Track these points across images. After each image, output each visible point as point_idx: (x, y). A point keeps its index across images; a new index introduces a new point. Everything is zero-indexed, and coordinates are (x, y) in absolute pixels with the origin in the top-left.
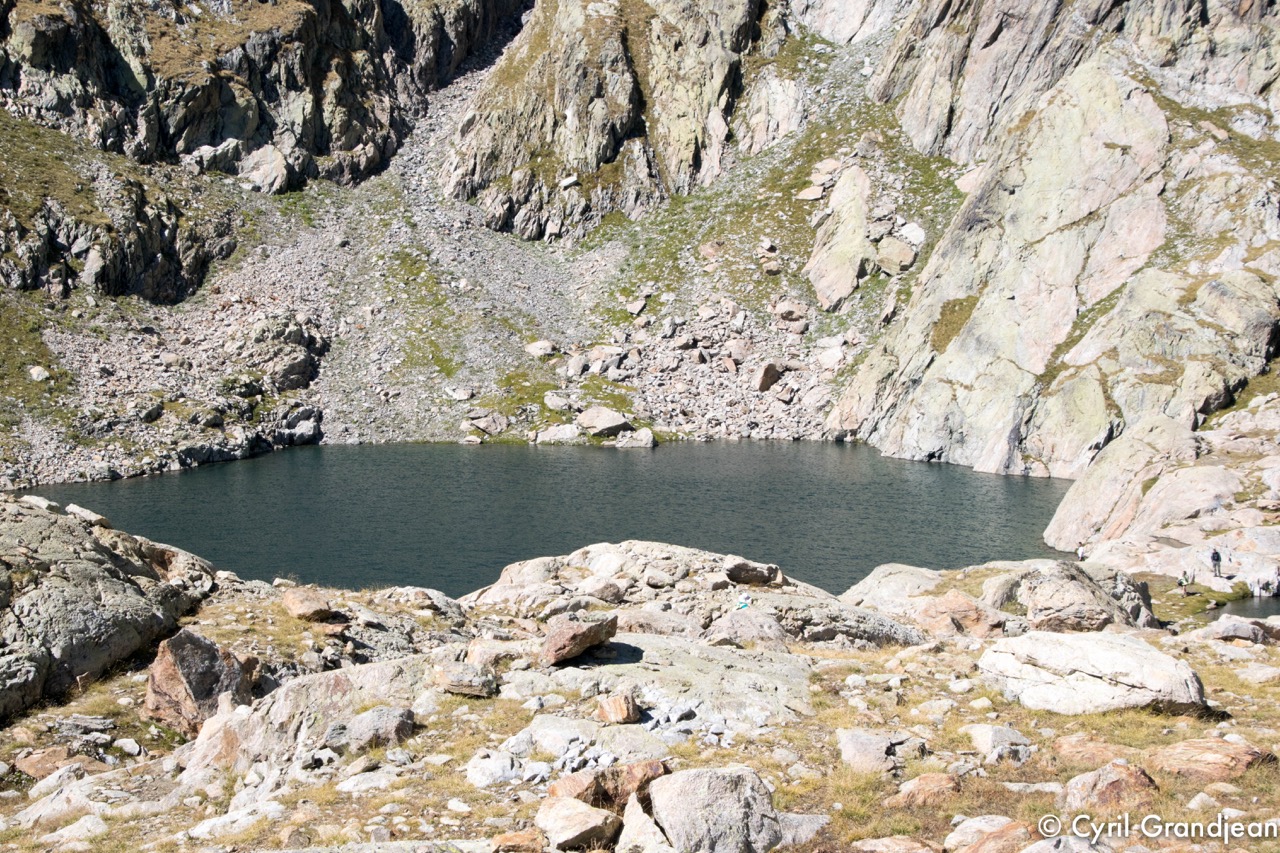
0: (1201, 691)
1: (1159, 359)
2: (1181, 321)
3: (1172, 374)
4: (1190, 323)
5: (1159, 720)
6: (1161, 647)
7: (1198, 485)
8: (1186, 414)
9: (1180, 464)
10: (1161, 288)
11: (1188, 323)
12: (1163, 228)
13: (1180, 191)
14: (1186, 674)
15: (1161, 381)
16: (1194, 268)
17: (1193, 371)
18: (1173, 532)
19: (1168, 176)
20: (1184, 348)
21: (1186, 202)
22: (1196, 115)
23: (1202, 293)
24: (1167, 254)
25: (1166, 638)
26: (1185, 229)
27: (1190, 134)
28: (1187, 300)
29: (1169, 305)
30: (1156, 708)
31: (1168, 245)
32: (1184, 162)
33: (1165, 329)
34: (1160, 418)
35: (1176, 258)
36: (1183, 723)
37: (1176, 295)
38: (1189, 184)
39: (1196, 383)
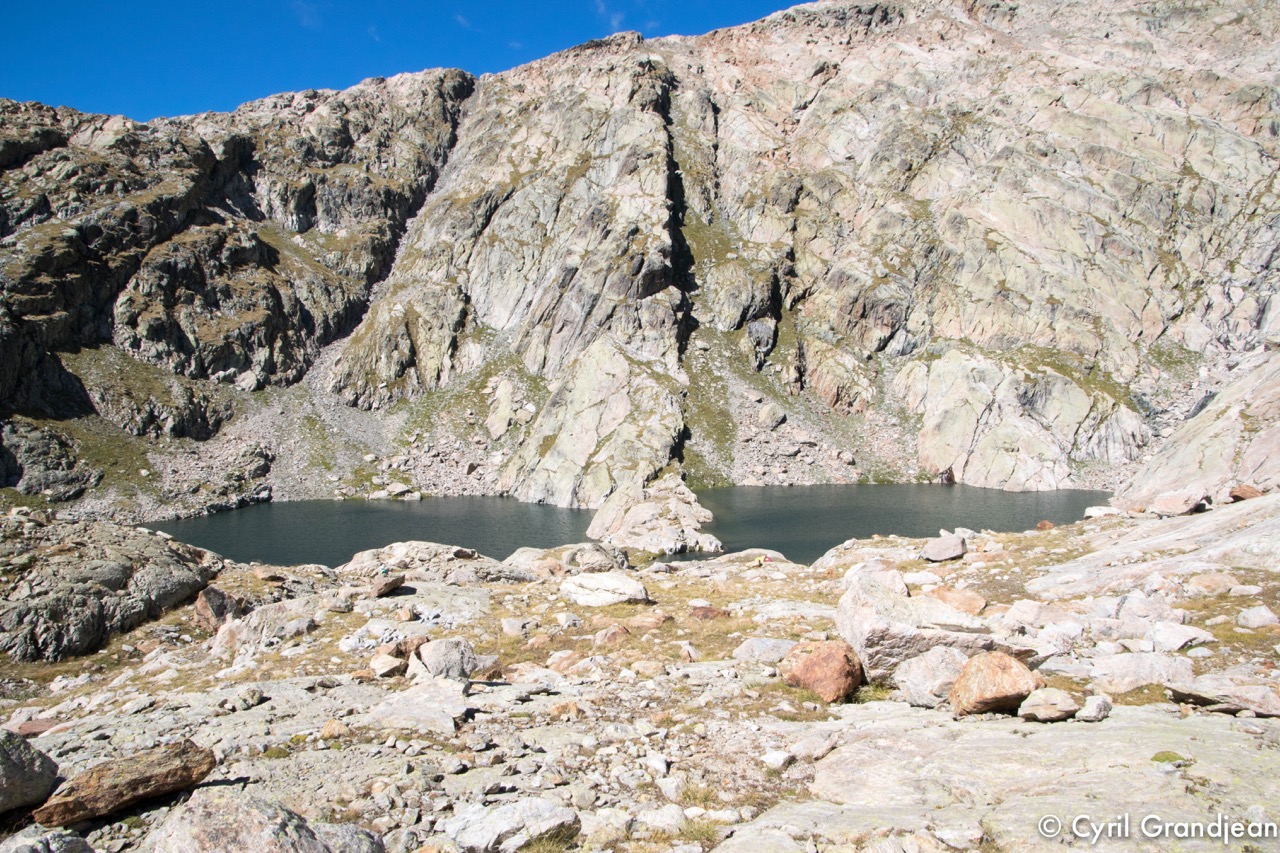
0: (646, 594)
1: (629, 460)
2: (638, 444)
3: (634, 466)
4: (641, 445)
5: (631, 607)
6: (629, 576)
7: (645, 511)
8: (640, 482)
9: (639, 502)
10: (629, 431)
11: (640, 445)
12: (629, 407)
13: (635, 393)
14: (640, 586)
15: (631, 468)
16: (641, 423)
17: (643, 464)
18: (636, 530)
19: (630, 386)
20: (639, 455)
21: (637, 397)
22: (640, 363)
23: (645, 433)
24: (631, 417)
25: (634, 573)
26: (637, 408)
27: (638, 371)
28: (639, 436)
29: (633, 438)
30: (630, 602)
31: (632, 414)
32: (636, 381)
33: (632, 448)
34: (630, 484)
35: (634, 419)
36: (640, 607)
37: (635, 434)
38: (638, 390)
39: (645, 469)
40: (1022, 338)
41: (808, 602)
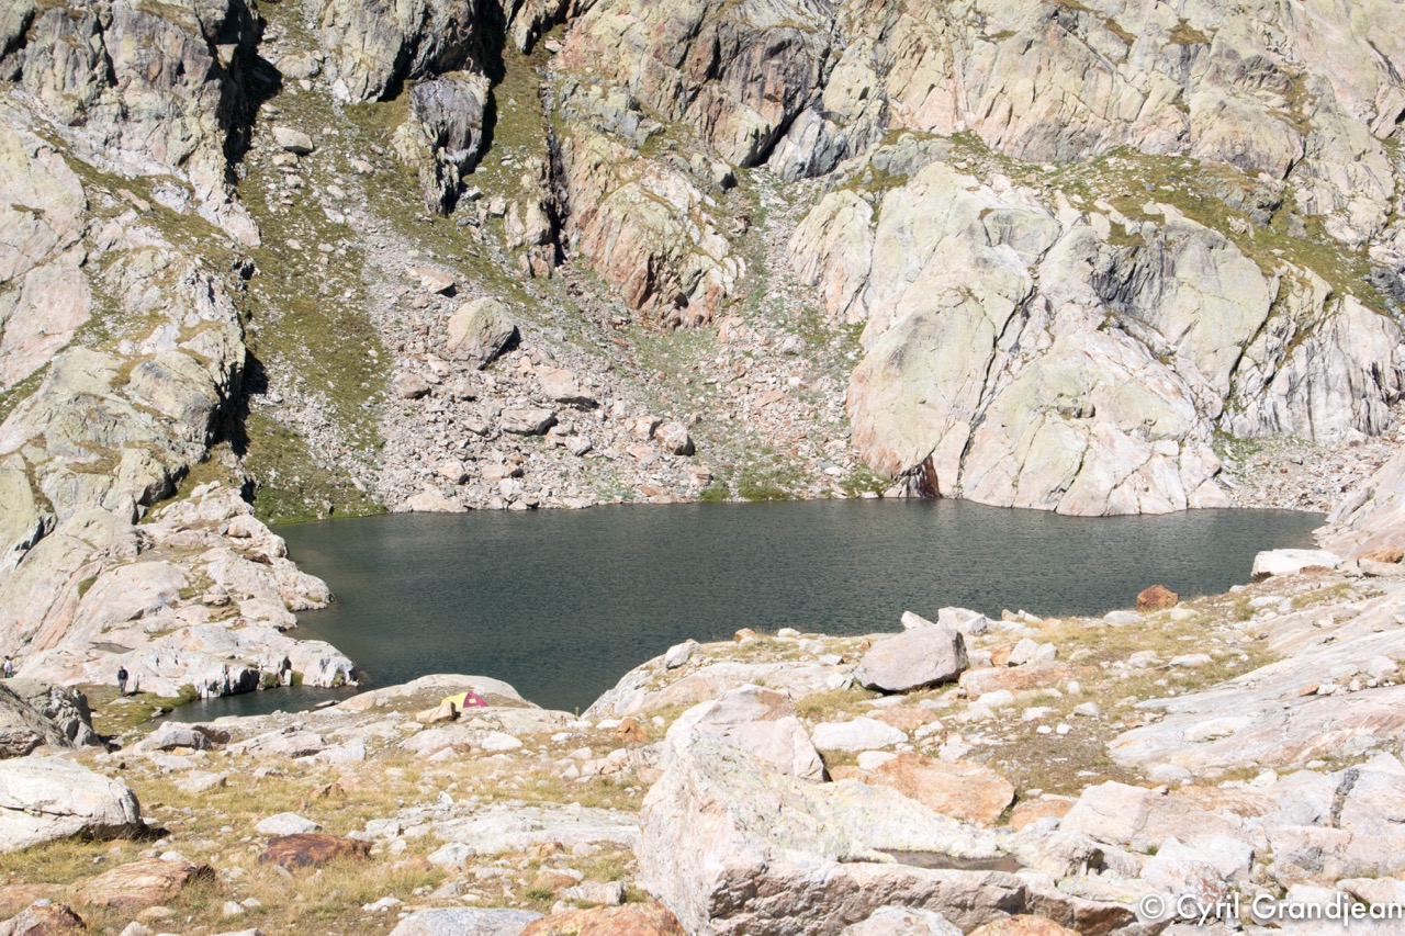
0: (137, 809)
1: (92, 447)
2: (115, 405)
3: (108, 464)
4: (124, 407)
5: (90, 849)
6: (93, 766)
7: (140, 583)
8: (125, 506)
9: (121, 561)
10: (90, 369)
11: (123, 407)
12: (87, 302)
13: (104, 263)
14: (119, 790)
15: (96, 470)
16: (125, 347)
17: (131, 459)
18: (115, 637)
19: (90, 246)
20: (120, 434)
21: (111, 274)
22: (115, 183)
23: (136, 375)
24: (94, 331)
25: (102, 755)
26: (112, 304)
27: (109, 202)
28: (120, 382)
29: (100, 387)
30: (86, 835)
31: (95, 322)
32: (106, 232)
33: (98, 413)
34: (96, 512)
35: (105, 336)
36: (116, 848)
37: (107, 376)
38: (114, 256)
39: (137, 472)
40: (1105, 133)
41: (575, 807)
